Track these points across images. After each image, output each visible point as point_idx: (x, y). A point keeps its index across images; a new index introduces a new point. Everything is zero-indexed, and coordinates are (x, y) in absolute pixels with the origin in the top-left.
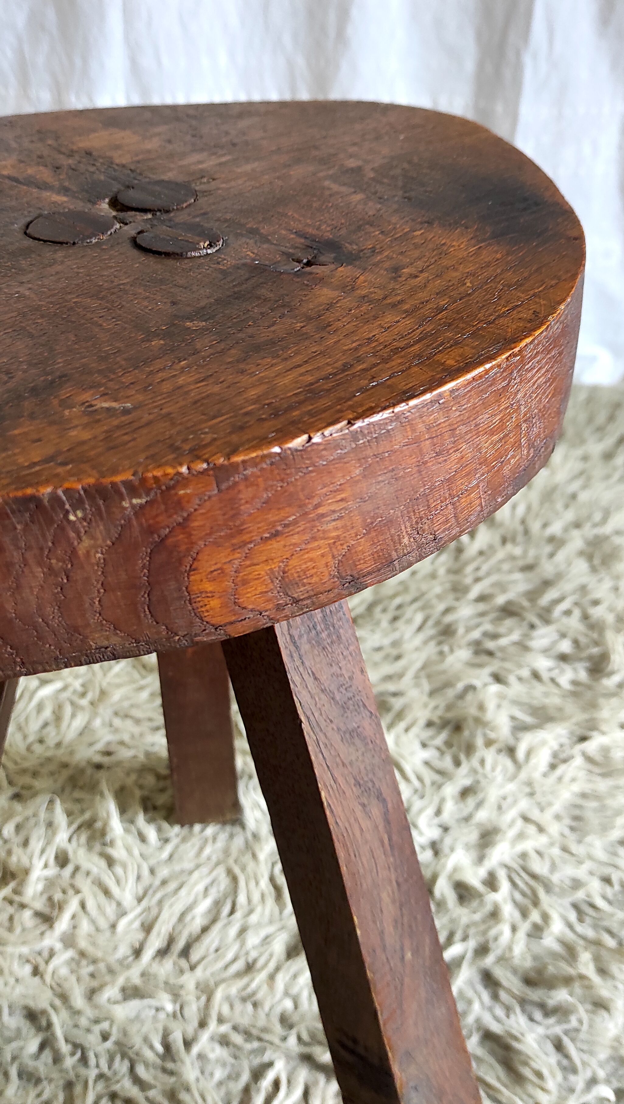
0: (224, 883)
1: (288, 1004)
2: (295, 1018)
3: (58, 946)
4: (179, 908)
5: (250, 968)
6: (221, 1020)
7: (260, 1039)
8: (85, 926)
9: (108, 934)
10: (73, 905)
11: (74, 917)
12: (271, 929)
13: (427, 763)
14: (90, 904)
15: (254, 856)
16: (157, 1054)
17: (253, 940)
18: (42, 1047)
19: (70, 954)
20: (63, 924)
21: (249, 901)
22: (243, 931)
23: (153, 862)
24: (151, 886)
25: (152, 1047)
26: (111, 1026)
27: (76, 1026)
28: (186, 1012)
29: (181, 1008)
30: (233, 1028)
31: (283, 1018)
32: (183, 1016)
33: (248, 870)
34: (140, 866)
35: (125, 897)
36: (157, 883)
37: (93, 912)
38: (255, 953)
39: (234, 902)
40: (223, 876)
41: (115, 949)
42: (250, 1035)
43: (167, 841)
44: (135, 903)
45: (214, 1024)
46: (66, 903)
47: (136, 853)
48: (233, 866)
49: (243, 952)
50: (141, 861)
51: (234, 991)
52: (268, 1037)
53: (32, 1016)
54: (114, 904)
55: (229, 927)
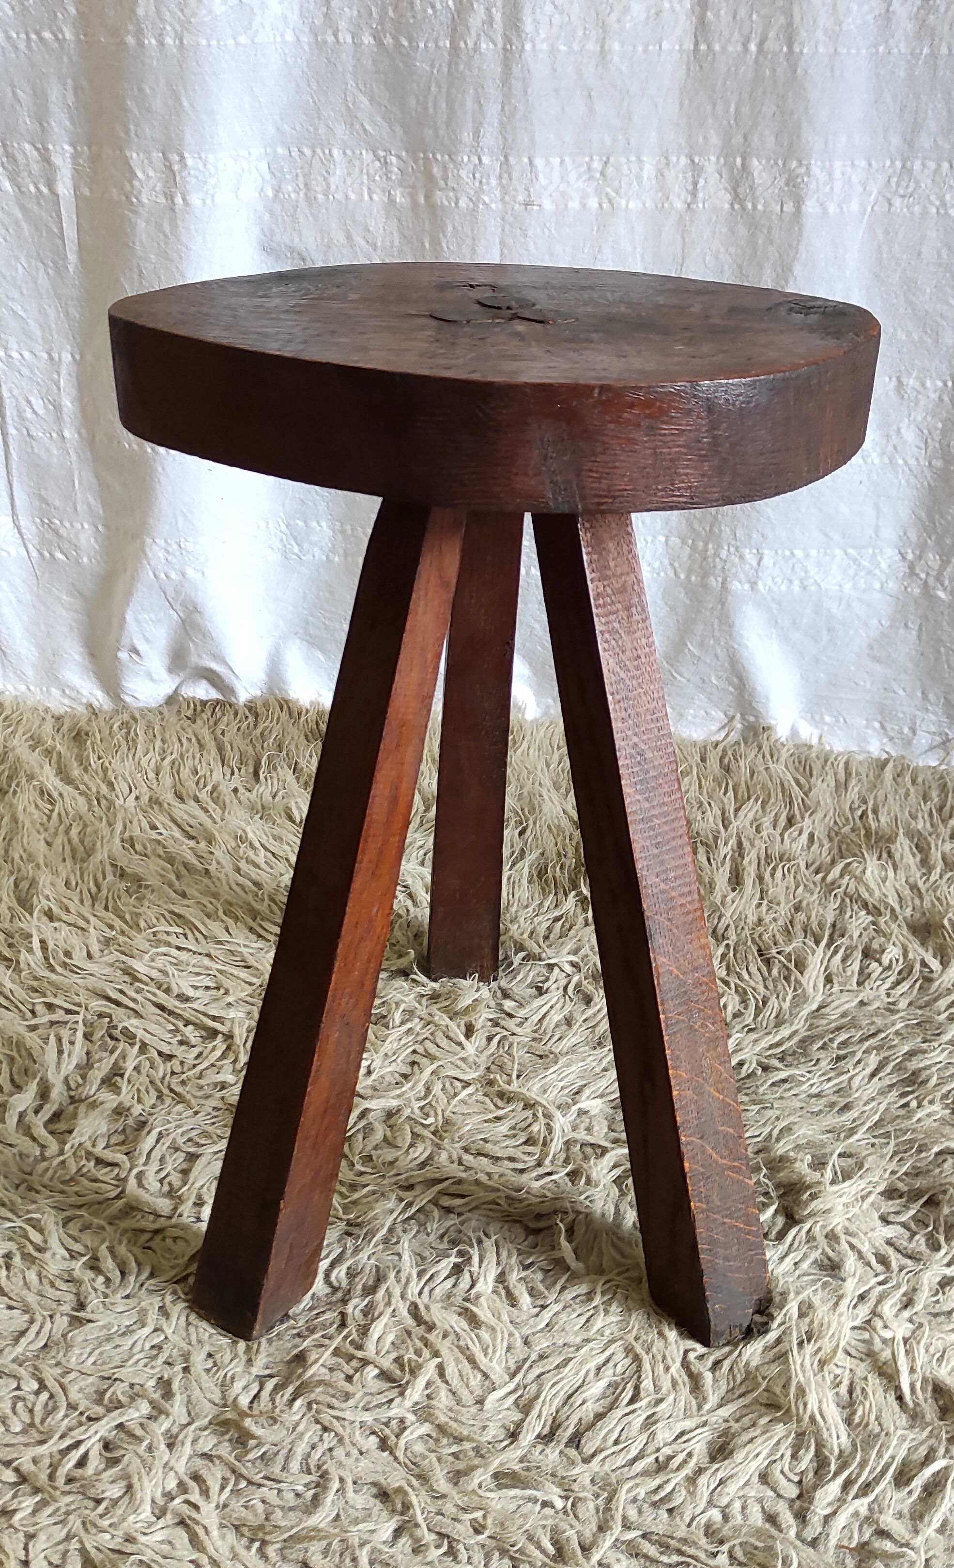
0: (623, 1363)
1: (715, 1514)
2: (726, 1531)
3: (411, 1418)
4: (565, 1388)
5: (661, 1466)
6: (627, 1526)
7: (680, 1552)
8: (443, 1399)
9: (473, 1409)
10: (429, 1371)
11: (428, 1385)
12: (688, 1424)
13: (889, 1243)
14: (451, 1370)
16: (547, 1555)
17: (664, 1434)
18: (398, 1533)
19: (426, 1428)
20: (416, 1393)
21: (657, 1388)
22: (650, 1421)
23: (526, 1331)
24: (525, 1360)
25: (539, 1547)
26: (484, 1517)
27: (440, 1513)
28: (581, 1510)
29: (573, 1505)
30: (644, 1536)
31: (709, 1531)
32: (576, 1517)
33: (654, 1349)
34: (511, 1335)
35: (492, 1369)
36: (534, 1356)
37: (455, 1382)
38: (667, 1451)
39: (637, 1388)
40: (620, 1355)
41: (484, 1428)
42: (668, 1547)
43: (544, 1307)
44: (507, 1378)
45: (617, 1528)
46: (420, 1367)
47: (505, 1318)
48: (634, 1343)
49: (651, 1448)
50: (512, 1328)
51: (642, 1492)
52: (692, 1551)
53: (384, 1495)
54: (479, 1376)
55: (631, 1417)
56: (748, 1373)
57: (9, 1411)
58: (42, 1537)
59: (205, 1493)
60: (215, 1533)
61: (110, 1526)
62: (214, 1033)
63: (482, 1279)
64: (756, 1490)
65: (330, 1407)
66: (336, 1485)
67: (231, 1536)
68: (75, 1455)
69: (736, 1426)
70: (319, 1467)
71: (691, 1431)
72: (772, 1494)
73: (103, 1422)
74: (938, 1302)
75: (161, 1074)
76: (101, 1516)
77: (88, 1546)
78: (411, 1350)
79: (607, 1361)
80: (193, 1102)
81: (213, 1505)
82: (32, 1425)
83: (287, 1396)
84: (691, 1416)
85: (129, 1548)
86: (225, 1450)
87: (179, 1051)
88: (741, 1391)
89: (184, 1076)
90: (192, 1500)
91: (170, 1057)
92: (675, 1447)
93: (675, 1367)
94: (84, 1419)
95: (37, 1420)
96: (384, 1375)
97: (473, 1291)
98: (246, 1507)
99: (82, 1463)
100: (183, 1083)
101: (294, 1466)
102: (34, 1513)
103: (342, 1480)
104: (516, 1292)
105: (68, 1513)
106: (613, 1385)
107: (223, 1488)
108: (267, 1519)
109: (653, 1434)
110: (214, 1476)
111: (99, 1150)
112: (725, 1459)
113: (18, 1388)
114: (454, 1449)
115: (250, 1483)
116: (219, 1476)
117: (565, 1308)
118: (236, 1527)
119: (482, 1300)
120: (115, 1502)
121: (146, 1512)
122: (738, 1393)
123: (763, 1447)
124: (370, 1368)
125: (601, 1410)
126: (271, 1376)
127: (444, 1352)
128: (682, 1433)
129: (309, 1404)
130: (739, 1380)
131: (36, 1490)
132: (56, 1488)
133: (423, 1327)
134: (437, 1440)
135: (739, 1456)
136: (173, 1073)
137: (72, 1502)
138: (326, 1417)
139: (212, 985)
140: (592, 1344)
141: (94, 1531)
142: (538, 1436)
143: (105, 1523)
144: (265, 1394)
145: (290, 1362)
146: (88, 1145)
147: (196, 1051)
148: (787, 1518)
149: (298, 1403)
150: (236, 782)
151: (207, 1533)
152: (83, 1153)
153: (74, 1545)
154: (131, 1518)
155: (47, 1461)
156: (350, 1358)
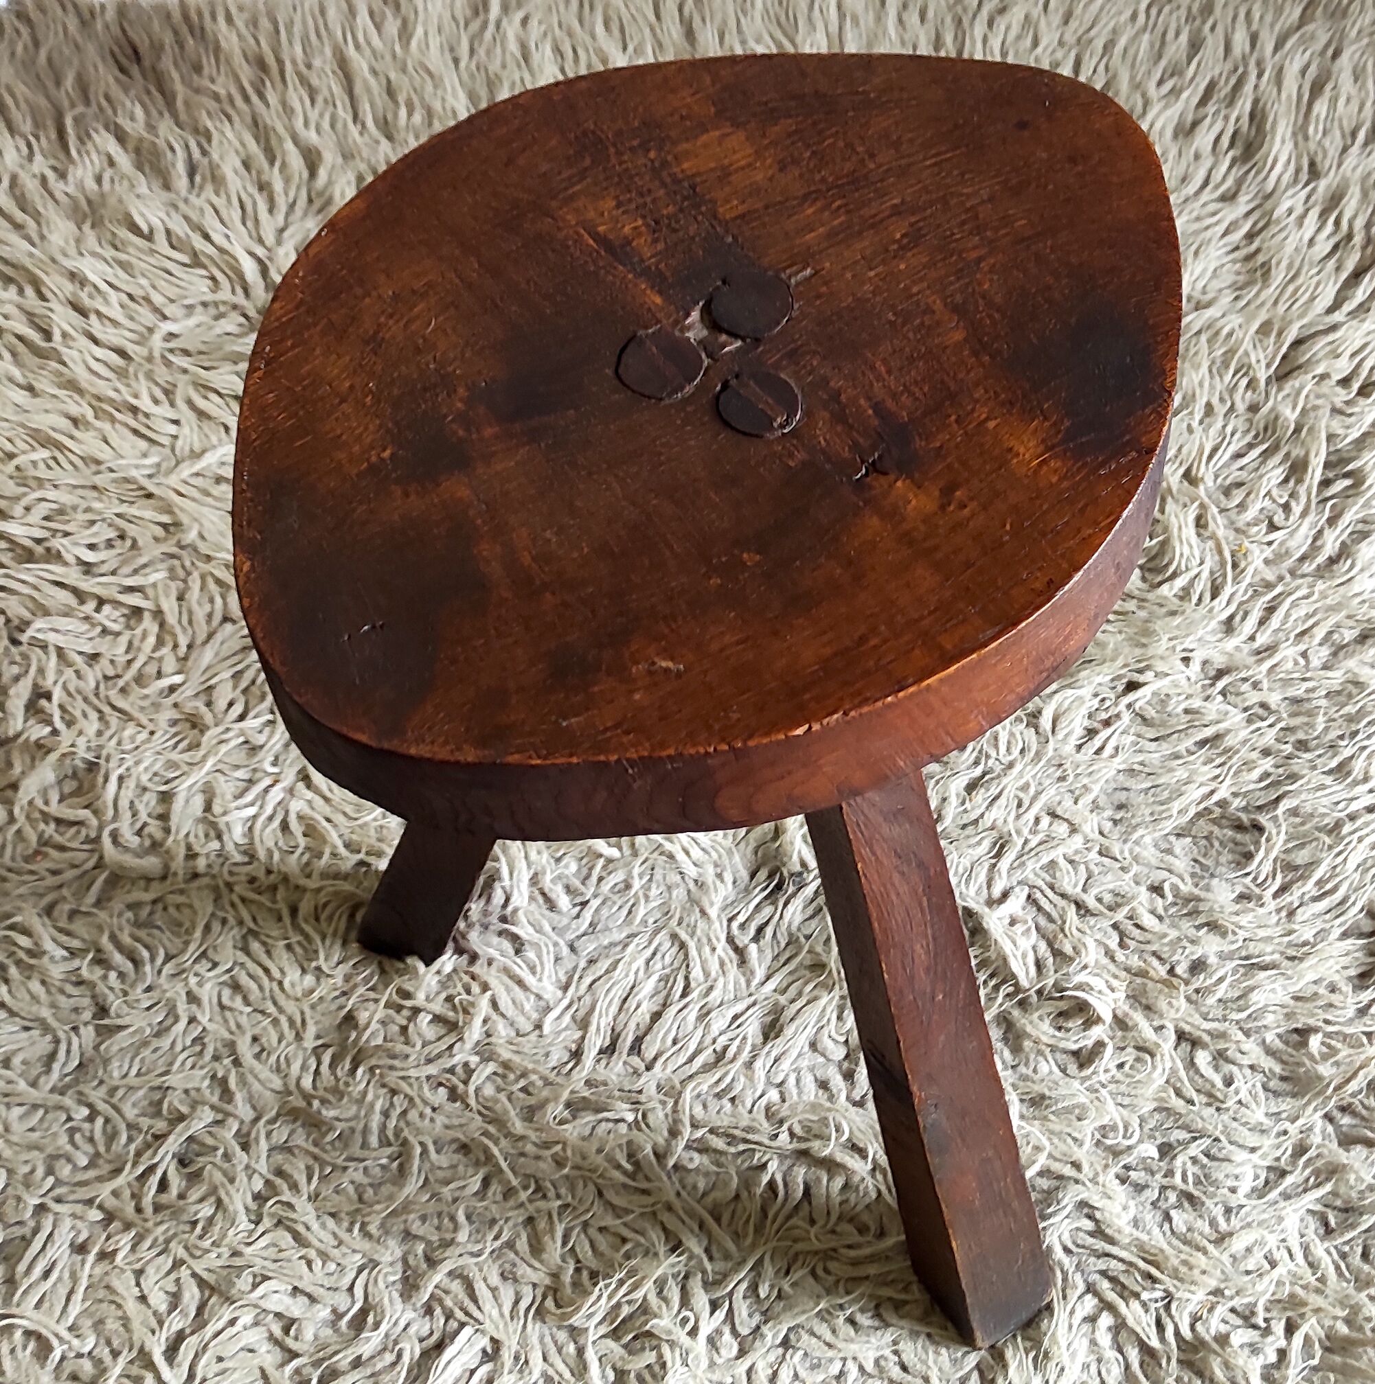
0: (670, 953)
1: (774, 1095)
2: (785, 1110)
3: (474, 1059)
4: (618, 992)
5: (719, 1058)
6: (695, 1126)
7: (746, 1141)
8: (502, 1030)
9: (533, 1037)
10: (483, 1007)
11: (485, 1021)
12: (740, 1007)
14: (504, 1002)
15: (703, 913)
16: (625, 1173)
17: (719, 1022)
18: (486, 1182)
19: (491, 1067)
20: (475, 1032)
21: (707, 974)
22: (704, 1014)
23: (571, 936)
24: (575, 968)
25: (618, 1167)
26: (564, 1149)
27: (523, 1154)
28: (651, 1119)
29: (644, 1116)
30: (711, 1131)
31: (769, 1113)
32: (648, 1126)
33: (699, 932)
34: (556, 944)
35: (543, 988)
36: (582, 964)
37: (510, 1011)
38: (722, 1041)
39: (687, 978)
40: (668, 944)
41: (547, 1055)
42: (734, 1137)
43: (584, 904)
44: (559, 993)
45: (687, 1132)
46: (472, 1004)
47: (547, 928)
48: (678, 930)
49: (708, 1040)
50: (556, 938)
51: (705, 1087)
52: (755, 1137)
53: (464, 1148)
54: (532, 997)
55: (685, 1011)
56: (790, 935)
57: (69, 1147)
58: (150, 1270)
59: (294, 1187)
60: (315, 1226)
61: (213, 1243)
62: (137, 612)
63: (515, 893)
64: (809, 1059)
65: (391, 1068)
66: (418, 1150)
67: (331, 1223)
68: (154, 1180)
69: (783, 1000)
70: (397, 1135)
71: (742, 1014)
72: (822, 1060)
73: (171, 1138)
74: (965, 811)
75: (93, 684)
76: (201, 1237)
77: (198, 1271)
78: (459, 986)
79: (654, 954)
80: (144, 721)
81: (305, 1197)
82: (97, 1155)
83: (347, 1066)
84: (742, 999)
85: (238, 1262)
86: (300, 1139)
87: (103, 646)
88: (787, 955)
89: (121, 683)
90: (284, 1199)
91: (95, 657)
92: (730, 1035)
93: (722, 946)
94: (149, 1137)
95: (102, 1149)
96: (437, 1019)
97: (510, 909)
98: (337, 1192)
99: (163, 1185)
100: (123, 690)
101: (374, 1140)
102: (133, 1249)
103: (421, 1143)
104: (553, 896)
105: (167, 1242)
106: (665, 979)
107: (309, 1179)
108: (361, 1200)
109: (708, 1025)
110: (297, 1169)
111: (54, 809)
112: (777, 1037)
113: (69, 1119)
114: (522, 1083)
115: (335, 1168)
116: (302, 1167)
117: (603, 903)
118: (333, 1215)
119: (520, 913)
120: (210, 1221)
121: (244, 1224)
122: (782, 959)
123: (811, 1015)
124: (422, 1014)
125: (656, 1008)
126: (326, 1046)
127: (493, 982)
128: (736, 1017)
129: (372, 1070)
130: (783, 945)
131: (128, 1226)
132: (146, 1220)
133: (465, 956)
134: (504, 1077)
135: (789, 1031)
136: (106, 678)
137: (167, 1230)
138: (392, 1078)
139: (112, 534)
140: (636, 940)
141: (199, 1253)
142: (601, 1052)
143: (207, 1244)
144: (325, 1068)
145: (340, 1026)
146: (39, 803)
147: (123, 640)
148: (837, 1082)
149: (360, 1071)
150: (40, 164)
151: (308, 1228)
152: (37, 815)
153: (184, 1272)
154: (231, 1232)
155: (127, 1193)
156: (399, 1009)
